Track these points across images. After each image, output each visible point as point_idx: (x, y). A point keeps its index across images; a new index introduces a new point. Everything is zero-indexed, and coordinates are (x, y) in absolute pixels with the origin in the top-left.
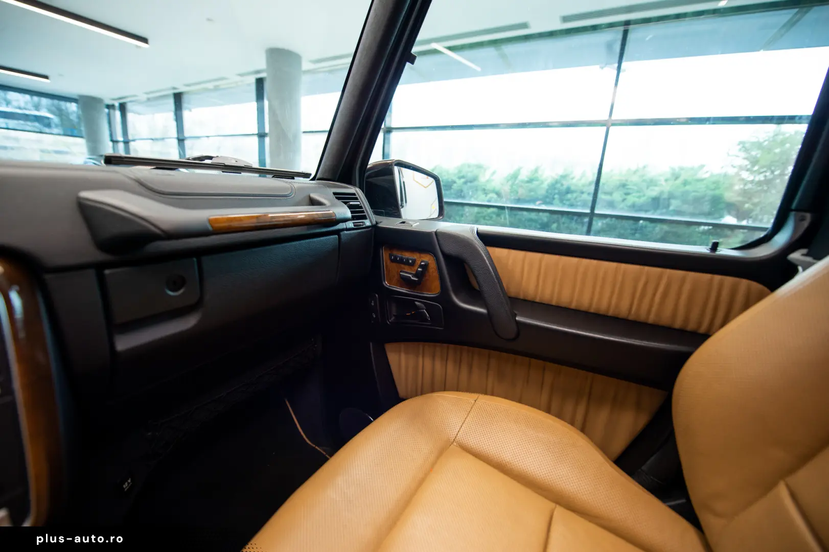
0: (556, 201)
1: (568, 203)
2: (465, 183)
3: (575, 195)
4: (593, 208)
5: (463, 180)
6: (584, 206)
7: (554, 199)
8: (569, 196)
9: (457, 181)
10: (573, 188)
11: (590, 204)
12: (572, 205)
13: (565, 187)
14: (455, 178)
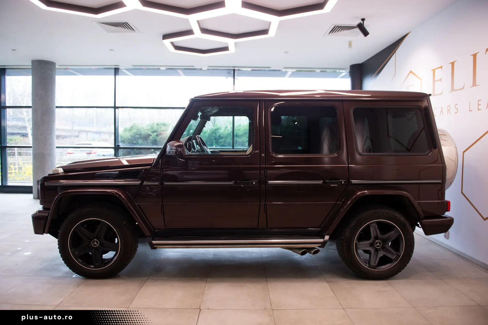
0: (214, 144)
1: (221, 144)
2: (157, 135)
3: (223, 139)
4: (233, 146)
5: (156, 134)
6: (229, 145)
7: (213, 142)
8: (221, 140)
9: (152, 134)
10: (222, 136)
11: (232, 144)
12: (222, 146)
13: (218, 135)
14: (149, 133)
